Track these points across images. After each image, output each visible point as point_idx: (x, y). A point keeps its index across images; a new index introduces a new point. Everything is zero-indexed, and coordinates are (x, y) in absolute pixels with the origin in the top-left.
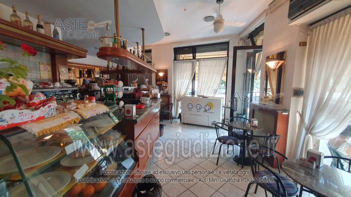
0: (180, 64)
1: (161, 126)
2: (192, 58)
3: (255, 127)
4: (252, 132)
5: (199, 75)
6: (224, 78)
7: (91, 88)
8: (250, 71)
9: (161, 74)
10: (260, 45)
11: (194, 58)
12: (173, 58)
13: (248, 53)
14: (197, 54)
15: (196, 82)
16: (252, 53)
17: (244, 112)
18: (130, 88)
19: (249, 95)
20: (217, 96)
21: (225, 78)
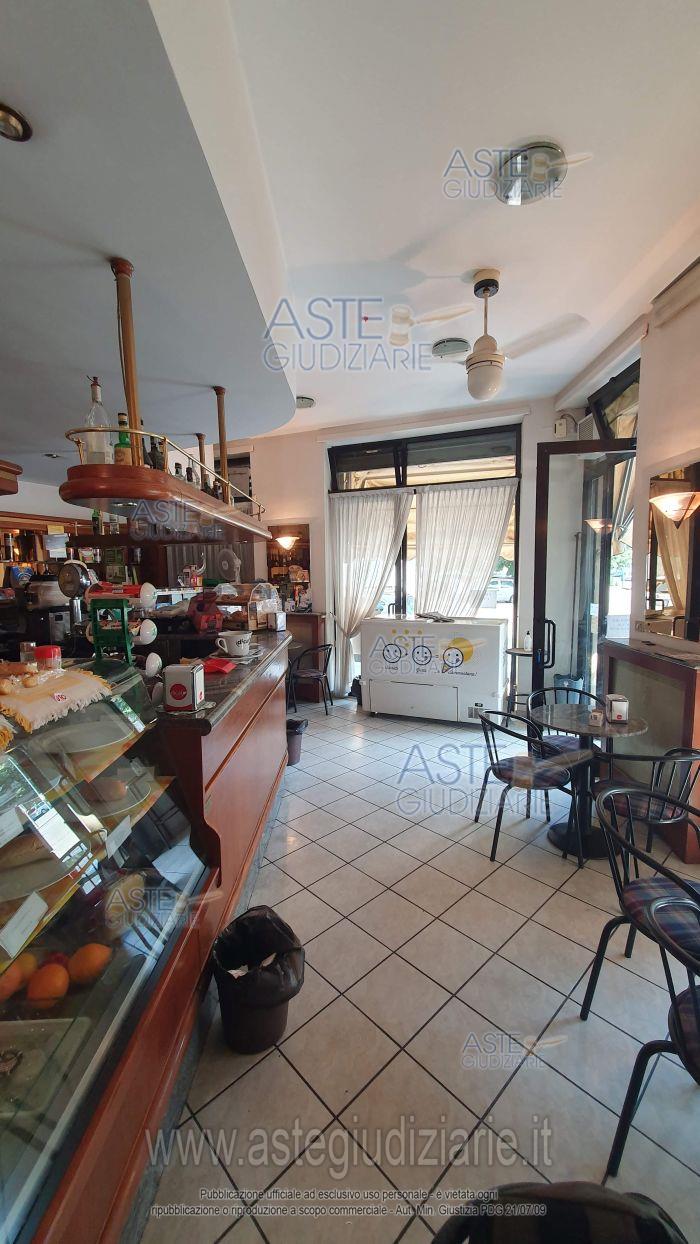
0: (353, 506)
1: (293, 729)
2: (393, 481)
3: (619, 723)
4: (609, 742)
5: (418, 540)
6: (508, 551)
7: (34, 598)
8: (596, 525)
9: (286, 542)
10: (628, 435)
11: (401, 482)
12: (326, 484)
13: (587, 463)
14: (410, 470)
15: (411, 565)
16: (600, 464)
17: (581, 670)
18: (176, 595)
19: (594, 609)
20: (485, 613)
21: (512, 548)
